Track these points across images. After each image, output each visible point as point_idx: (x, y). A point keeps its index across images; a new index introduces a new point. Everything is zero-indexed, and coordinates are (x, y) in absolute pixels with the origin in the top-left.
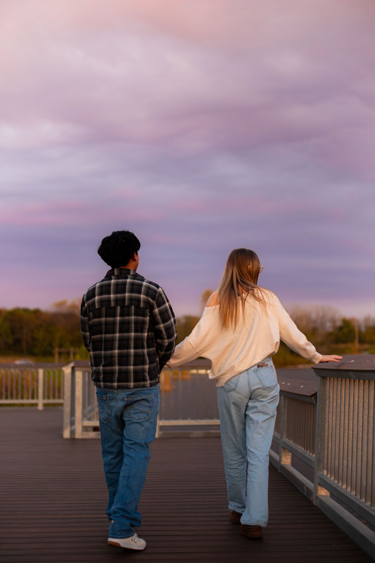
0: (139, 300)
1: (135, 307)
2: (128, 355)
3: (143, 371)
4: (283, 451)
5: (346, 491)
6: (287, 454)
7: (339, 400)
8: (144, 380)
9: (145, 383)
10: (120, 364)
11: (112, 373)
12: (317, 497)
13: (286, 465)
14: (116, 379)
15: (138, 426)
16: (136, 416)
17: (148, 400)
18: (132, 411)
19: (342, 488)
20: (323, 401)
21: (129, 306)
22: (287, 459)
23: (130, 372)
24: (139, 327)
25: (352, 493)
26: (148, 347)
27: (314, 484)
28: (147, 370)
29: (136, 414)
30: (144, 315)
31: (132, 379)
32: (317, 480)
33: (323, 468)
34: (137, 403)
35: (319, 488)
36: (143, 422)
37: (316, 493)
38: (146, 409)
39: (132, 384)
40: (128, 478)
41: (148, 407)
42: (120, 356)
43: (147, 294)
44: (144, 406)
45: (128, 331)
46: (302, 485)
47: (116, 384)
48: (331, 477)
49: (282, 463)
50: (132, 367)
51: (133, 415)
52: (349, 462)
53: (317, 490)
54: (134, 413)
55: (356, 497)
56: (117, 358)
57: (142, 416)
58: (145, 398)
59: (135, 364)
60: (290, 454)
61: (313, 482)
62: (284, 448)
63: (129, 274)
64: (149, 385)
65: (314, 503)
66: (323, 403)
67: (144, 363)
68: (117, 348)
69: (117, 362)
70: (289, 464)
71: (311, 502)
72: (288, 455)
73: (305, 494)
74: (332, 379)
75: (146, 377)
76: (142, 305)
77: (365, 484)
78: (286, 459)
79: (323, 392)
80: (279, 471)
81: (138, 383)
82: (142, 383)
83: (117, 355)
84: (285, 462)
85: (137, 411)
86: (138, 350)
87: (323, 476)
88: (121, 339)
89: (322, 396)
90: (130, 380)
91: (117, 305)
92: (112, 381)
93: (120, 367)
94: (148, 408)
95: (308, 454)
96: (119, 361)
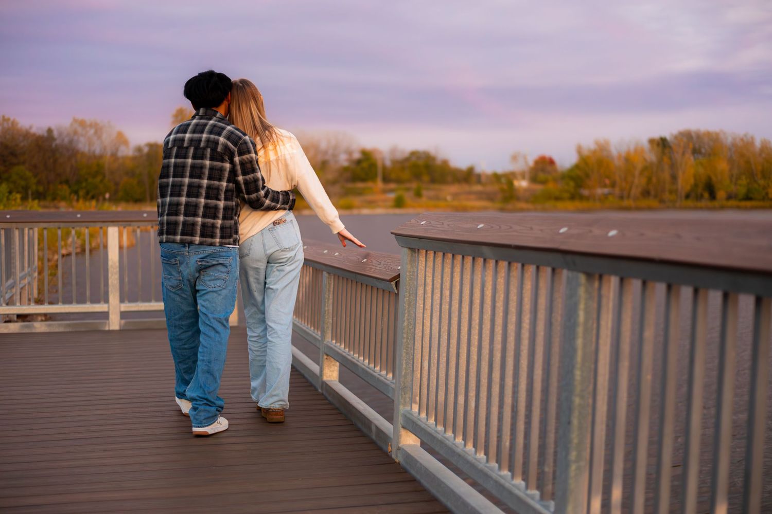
0: (216, 143)
1: (211, 150)
2: (196, 206)
3: (214, 226)
4: (327, 359)
5: (465, 449)
6: (333, 363)
7: (446, 291)
8: (213, 236)
9: (213, 240)
10: (186, 215)
11: (176, 224)
12: (399, 449)
13: (332, 381)
14: (179, 232)
15: (215, 295)
16: (211, 284)
17: (225, 264)
18: (207, 278)
19: (454, 442)
20: (411, 289)
21: (204, 149)
22: (333, 371)
23: (197, 225)
24: (216, 174)
25: (478, 455)
26: (226, 199)
27: (393, 425)
28: (219, 226)
29: (212, 282)
30: (223, 160)
31: (198, 232)
32: (400, 420)
33: (412, 401)
34: (212, 269)
35: (403, 432)
36: (220, 290)
37: (398, 442)
38: (223, 276)
39: (197, 239)
40: (209, 362)
41: (226, 272)
42: (187, 205)
43: (228, 138)
44: (221, 272)
45: (200, 177)
46: (367, 422)
47: (178, 238)
48: (429, 419)
49: (325, 378)
50: (199, 220)
51: (208, 283)
52: (471, 400)
53: (398, 436)
54: (210, 280)
55: (488, 465)
56: (183, 207)
57: (218, 283)
58: (222, 262)
59: (204, 216)
60: (338, 364)
61: (390, 419)
62: (327, 355)
63: (215, 116)
64: (218, 244)
65: (393, 456)
66: (411, 292)
67: (215, 217)
68: (185, 196)
69: (182, 212)
70: (335, 379)
71: (387, 455)
72: (333, 365)
73: (374, 437)
74: (431, 254)
75: (216, 233)
76: (220, 149)
77: (508, 444)
78: (331, 371)
79: (411, 273)
80: (320, 390)
81: (205, 239)
82: (209, 240)
83: (184, 203)
84: (330, 376)
85: (213, 278)
86: (209, 201)
87: (411, 414)
88: (190, 186)
89: (410, 280)
90: (196, 234)
91: (190, 145)
92: (175, 234)
93: (185, 218)
94: (226, 274)
95: (378, 371)
96: (185, 210)
